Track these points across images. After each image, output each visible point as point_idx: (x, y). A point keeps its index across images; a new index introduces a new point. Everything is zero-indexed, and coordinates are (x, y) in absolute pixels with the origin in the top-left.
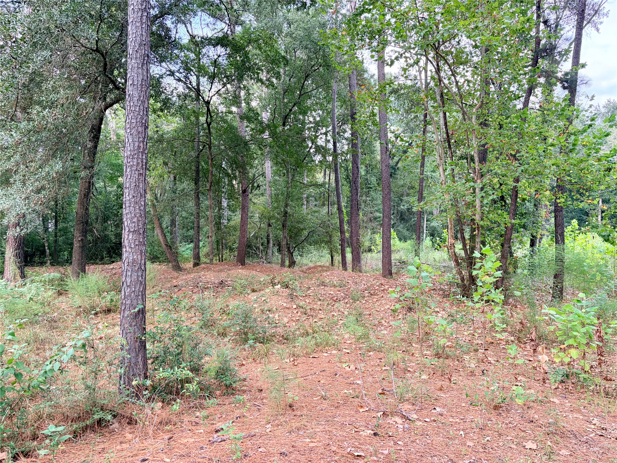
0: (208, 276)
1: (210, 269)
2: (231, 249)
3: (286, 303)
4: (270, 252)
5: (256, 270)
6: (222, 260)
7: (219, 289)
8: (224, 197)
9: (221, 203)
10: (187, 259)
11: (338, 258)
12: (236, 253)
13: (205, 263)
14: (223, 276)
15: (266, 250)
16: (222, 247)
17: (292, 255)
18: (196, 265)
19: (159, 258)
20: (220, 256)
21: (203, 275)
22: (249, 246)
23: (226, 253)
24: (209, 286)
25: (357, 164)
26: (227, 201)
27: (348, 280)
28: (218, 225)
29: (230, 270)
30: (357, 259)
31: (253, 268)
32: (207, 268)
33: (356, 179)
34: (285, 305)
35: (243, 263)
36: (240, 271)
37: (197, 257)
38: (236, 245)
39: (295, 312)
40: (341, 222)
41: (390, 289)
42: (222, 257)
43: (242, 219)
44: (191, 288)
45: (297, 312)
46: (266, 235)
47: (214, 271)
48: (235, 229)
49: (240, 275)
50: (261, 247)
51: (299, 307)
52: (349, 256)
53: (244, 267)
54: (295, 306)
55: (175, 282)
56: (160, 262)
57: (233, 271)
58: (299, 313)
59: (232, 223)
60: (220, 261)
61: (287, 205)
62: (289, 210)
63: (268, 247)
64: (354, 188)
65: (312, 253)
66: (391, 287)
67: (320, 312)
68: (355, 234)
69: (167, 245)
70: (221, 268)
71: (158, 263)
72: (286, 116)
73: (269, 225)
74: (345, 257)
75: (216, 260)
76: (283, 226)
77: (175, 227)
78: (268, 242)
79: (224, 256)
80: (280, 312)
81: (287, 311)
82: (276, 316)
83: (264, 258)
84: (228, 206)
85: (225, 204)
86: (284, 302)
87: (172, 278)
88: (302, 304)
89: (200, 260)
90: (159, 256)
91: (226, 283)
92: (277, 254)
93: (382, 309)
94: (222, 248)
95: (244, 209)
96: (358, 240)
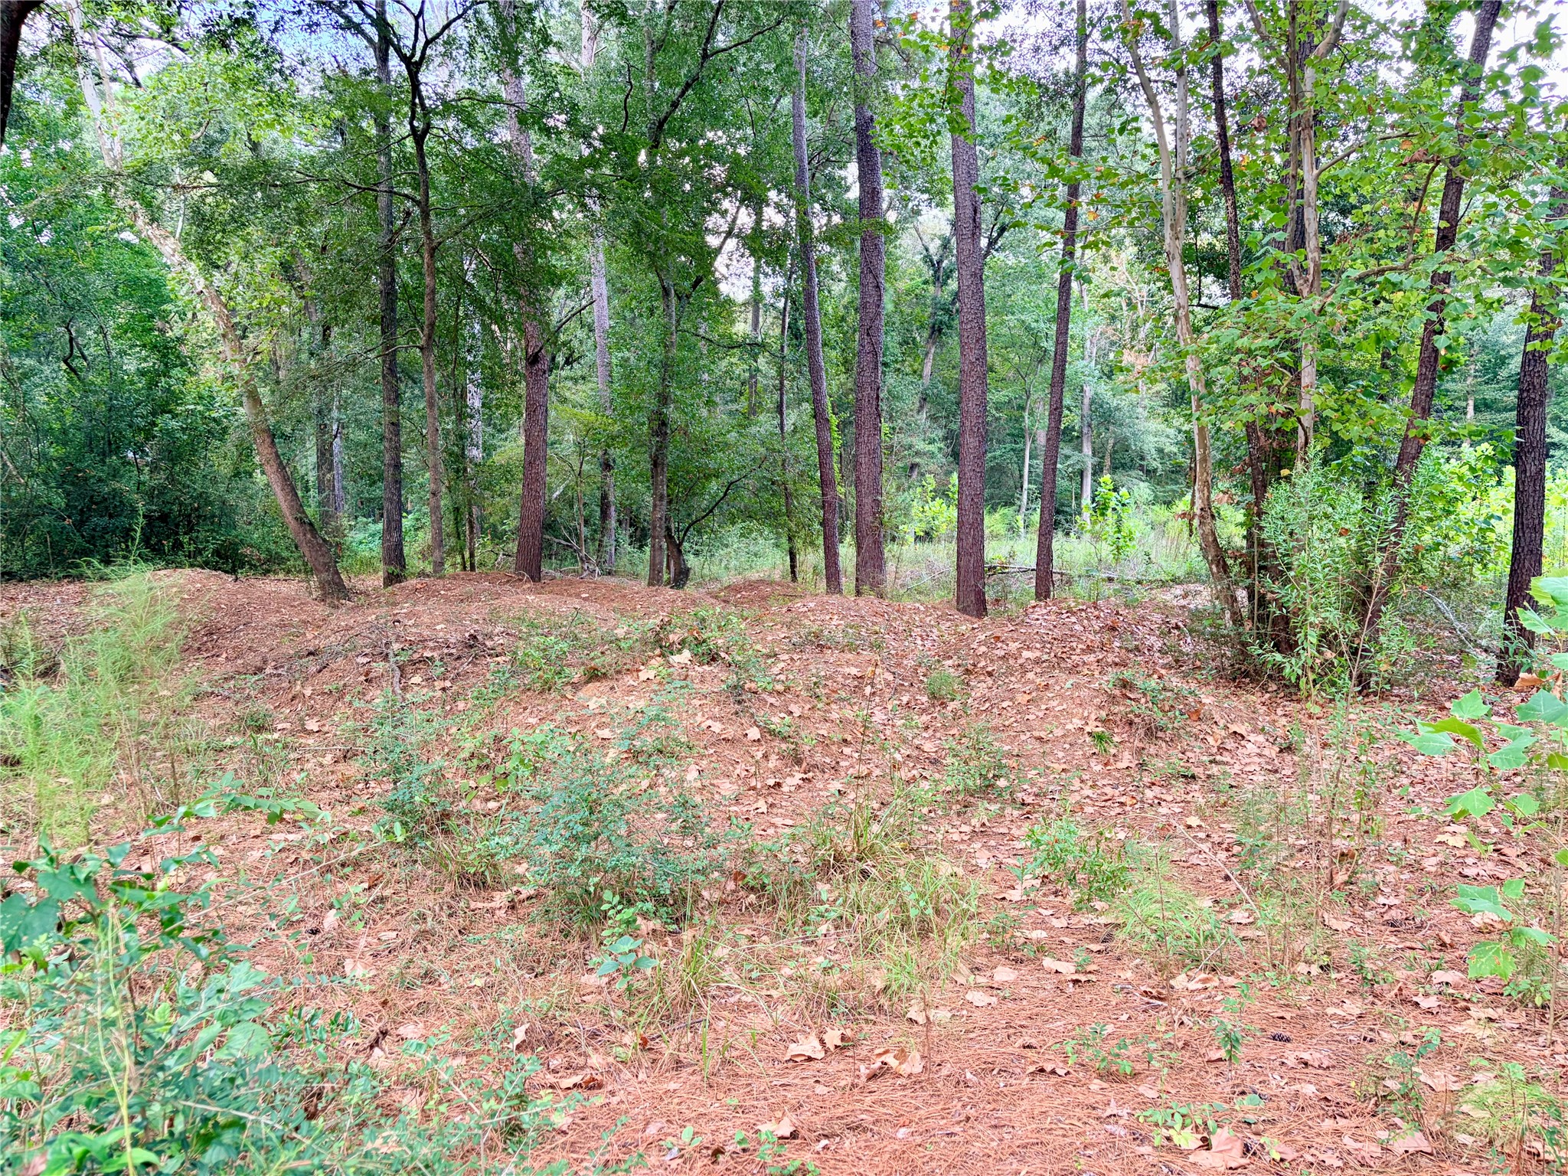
0: (426, 619)
1: (435, 593)
2: (497, 536)
3: (720, 719)
4: (609, 542)
5: (578, 596)
6: (473, 568)
7: (465, 666)
8: (471, 381)
9: (463, 396)
10: (367, 564)
11: (812, 558)
12: (513, 547)
13: (422, 574)
14: (474, 618)
15: (598, 536)
16: (472, 528)
17: (680, 552)
18: (391, 579)
19: (284, 560)
20: (467, 555)
21: (409, 615)
22: (550, 527)
23: (484, 545)
24: (428, 654)
25: (875, 277)
26: (482, 392)
27: (874, 624)
28: (457, 460)
29: (498, 596)
30: (871, 561)
31: (565, 589)
32: (426, 589)
33: (872, 320)
34: (717, 727)
35: (536, 576)
36: (531, 598)
37: (395, 555)
38: (512, 524)
39: (759, 755)
40: (824, 453)
41: (1026, 654)
42: (472, 555)
43: (528, 444)
44: (362, 660)
45: (766, 756)
46: (598, 494)
47: (447, 600)
48: (507, 472)
49: (531, 614)
50: (585, 531)
51: (771, 733)
52: (847, 552)
53: (539, 585)
54: (754, 733)
55: (311, 638)
56: (289, 572)
57: (507, 600)
58: (773, 757)
59: (498, 458)
60: (465, 568)
61: (664, 399)
62: (672, 412)
63: (604, 530)
64: (868, 348)
65: (727, 546)
66: (1028, 648)
67: (847, 751)
68: (869, 489)
69: (301, 521)
70: (470, 588)
71: (281, 576)
72: (661, 124)
73: (607, 466)
74: (836, 554)
75: (454, 565)
76: (655, 464)
77: (330, 470)
78: (605, 515)
79: (477, 553)
80: (702, 757)
81: (728, 752)
82: (692, 775)
83: (594, 559)
84: (483, 405)
85: (475, 401)
86: (714, 718)
87: (305, 622)
88: (777, 721)
89: (403, 567)
90: (285, 554)
91: (489, 643)
92: (629, 549)
93: (1059, 732)
94: (471, 532)
95: (536, 412)
96: (877, 503)
